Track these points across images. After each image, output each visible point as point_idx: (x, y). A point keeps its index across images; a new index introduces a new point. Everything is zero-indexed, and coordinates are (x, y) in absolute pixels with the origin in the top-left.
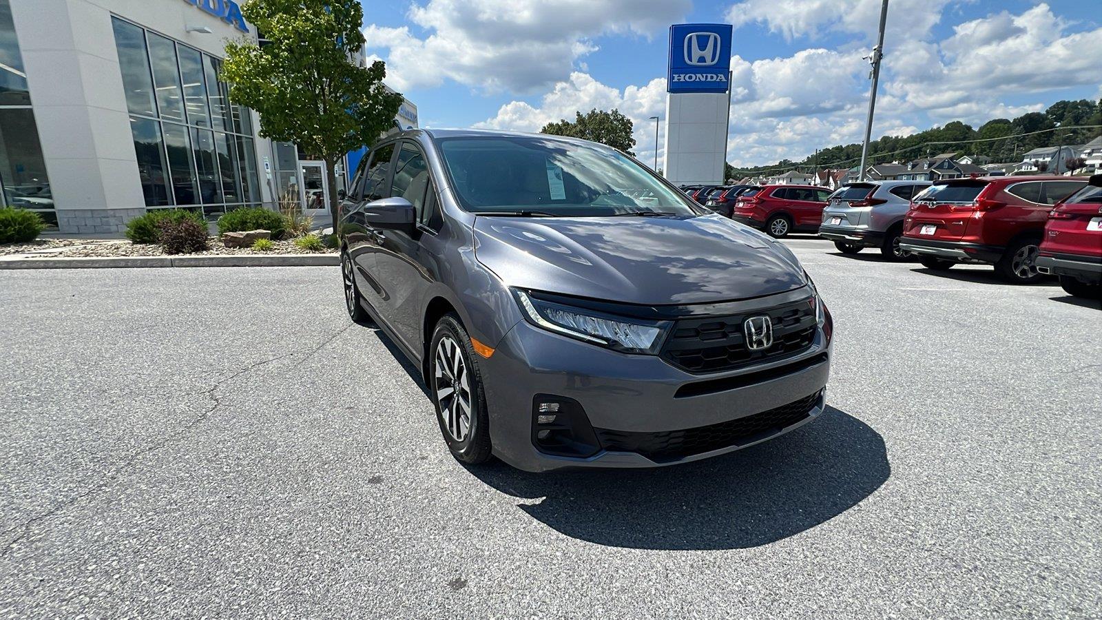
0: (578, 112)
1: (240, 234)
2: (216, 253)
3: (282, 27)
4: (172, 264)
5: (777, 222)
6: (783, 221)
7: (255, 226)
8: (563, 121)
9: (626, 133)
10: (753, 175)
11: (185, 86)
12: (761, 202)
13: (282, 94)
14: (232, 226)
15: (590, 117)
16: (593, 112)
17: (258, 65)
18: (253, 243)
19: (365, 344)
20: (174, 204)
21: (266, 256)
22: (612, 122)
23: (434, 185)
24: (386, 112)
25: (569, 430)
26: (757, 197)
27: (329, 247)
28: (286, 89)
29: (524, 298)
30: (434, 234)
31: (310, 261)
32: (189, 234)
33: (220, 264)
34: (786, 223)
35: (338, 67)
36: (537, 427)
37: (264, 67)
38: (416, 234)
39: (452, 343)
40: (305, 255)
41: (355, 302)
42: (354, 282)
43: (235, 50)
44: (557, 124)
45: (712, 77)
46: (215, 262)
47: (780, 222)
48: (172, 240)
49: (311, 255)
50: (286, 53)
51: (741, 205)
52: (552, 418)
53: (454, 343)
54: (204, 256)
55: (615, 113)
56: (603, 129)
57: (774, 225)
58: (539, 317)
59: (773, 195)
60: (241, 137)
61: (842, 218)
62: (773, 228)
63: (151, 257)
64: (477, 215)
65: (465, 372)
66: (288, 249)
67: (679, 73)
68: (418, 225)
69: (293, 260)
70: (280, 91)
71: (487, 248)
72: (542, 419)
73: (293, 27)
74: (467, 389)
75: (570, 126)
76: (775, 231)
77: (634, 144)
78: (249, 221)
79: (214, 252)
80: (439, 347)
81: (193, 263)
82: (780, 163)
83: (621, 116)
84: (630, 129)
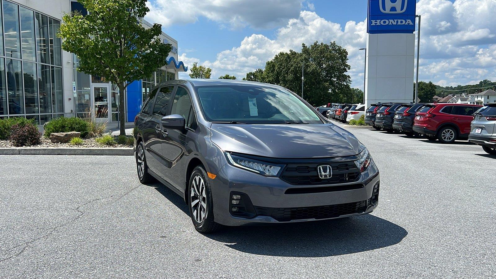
0: (303, 44)
1: (61, 134)
2: (46, 146)
3: (100, 6)
4: (19, 153)
5: (446, 131)
6: (450, 130)
7: (70, 129)
8: (291, 51)
9: (343, 60)
10: (457, 93)
11: (22, 32)
12: (432, 116)
13: (96, 45)
14: (55, 129)
15: (313, 48)
16: (315, 44)
17: (82, 28)
18: (70, 140)
19: (150, 193)
20: (24, 114)
21: (79, 148)
22: (331, 52)
23: (194, 110)
24: (161, 56)
25: (244, 207)
26: (429, 113)
27: (119, 143)
28: (99, 42)
29: (229, 155)
30: (193, 131)
31: (108, 152)
32: (30, 134)
33: (49, 153)
34: (453, 132)
35: (132, 28)
36: (232, 206)
37: (86, 29)
38: (184, 131)
39: (199, 178)
40: (104, 148)
41: (144, 172)
42: (145, 160)
43: (69, 19)
44: (286, 53)
45: (402, 22)
46: (46, 152)
47: (448, 131)
48: (19, 137)
49: (107, 148)
50: (100, 21)
51: (418, 118)
52: (238, 202)
53: (200, 178)
54: (39, 148)
55: (333, 44)
56: (323, 57)
57: (444, 133)
58: (234, 162)
59: (442, 111)
60: (54, 67)
61: (482, 128)
62: (443, 136)
63: (5, 148)
64: (212, 123)
65: (204, 188)
66: (91, 144)
67: (376, 19)
68: (186, 127)
69: (96, 151)
70: (95, 44)
71: (215, 136)
72: (234, 202)
73: (107, 6)
74: (205, 197)
75: (297, 55)
76: (445, 138)
77: (349, 69)
78: (66, 126)
79: (45, 146)
80: (194, 182)
81: (33, 152)
82: (481, 83)
83: (338, 47)
84: (346, 57)
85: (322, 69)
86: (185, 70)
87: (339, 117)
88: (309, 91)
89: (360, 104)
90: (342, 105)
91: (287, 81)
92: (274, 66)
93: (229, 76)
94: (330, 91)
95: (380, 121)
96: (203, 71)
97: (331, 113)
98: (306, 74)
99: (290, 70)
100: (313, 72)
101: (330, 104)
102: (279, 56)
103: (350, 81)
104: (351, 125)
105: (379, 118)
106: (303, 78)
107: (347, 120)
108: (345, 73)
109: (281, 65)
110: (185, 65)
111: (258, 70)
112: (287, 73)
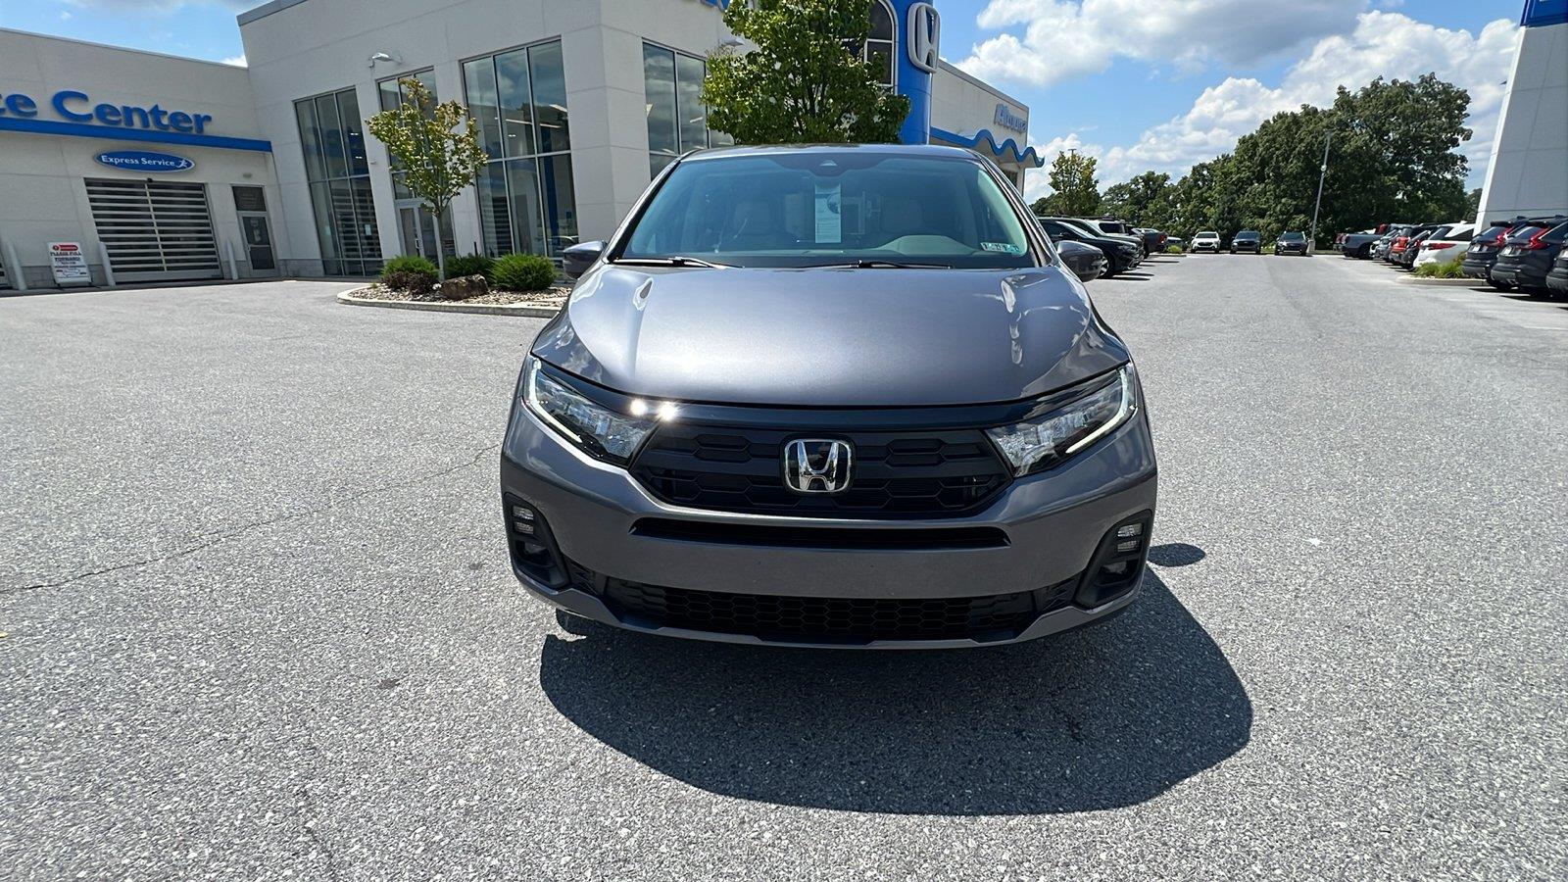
0: (1341, 88)
8: (1305, 107)
9: (1450, 117)
15: (1366, 94)
16: (1375, 85)
17: (737, 79)
22: (1417, 99)
29: (536, 369)
43: (715, 64)
44: (1293, 114)
52: (529, 529)
55: (1429, 80)
56: (1392, 114)
72: (520, 527)
75: (1320, 115)
77: (1467, 138)
83: (1443, 84)
84: (1462, 108)
85: (1387, 144)
86: (1040, 163)
87: (1400, 255)
88: (1337, 198)
89: (1463, 222)
90: (1413, 227)
91: (1283, 177)
92: (1255, 145)
93: (1153, 173)
94: (1400, 196)
95: (1509, 265)
96: (1078, 165)
97: (1381, 247)
98: (1335, 157)
99: (1296, 152)
100: (1357, 154)
101: (1386, 227)
102: (1275, 121)
103: (1464, 168)
104: (1422, 276)
105: (1507, 259)
106: (1324, 167)
107: (1416, 263)
108: (1451, 150)
109: (1274, 140)
110: (1039, 155)
111: (1220, 157)
112: (1286, 159)
